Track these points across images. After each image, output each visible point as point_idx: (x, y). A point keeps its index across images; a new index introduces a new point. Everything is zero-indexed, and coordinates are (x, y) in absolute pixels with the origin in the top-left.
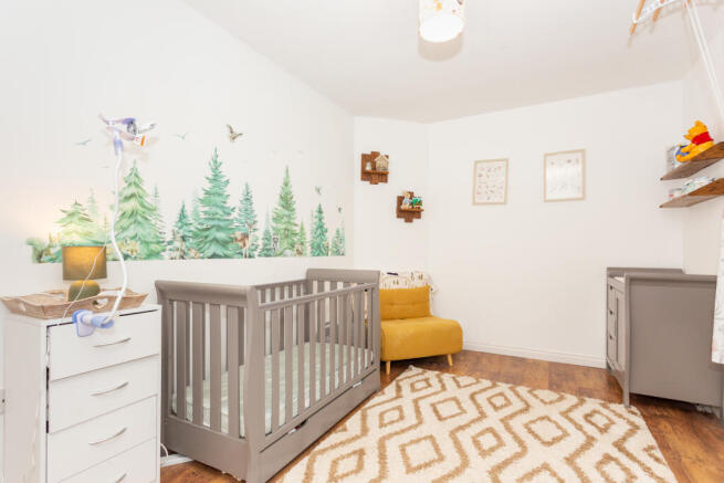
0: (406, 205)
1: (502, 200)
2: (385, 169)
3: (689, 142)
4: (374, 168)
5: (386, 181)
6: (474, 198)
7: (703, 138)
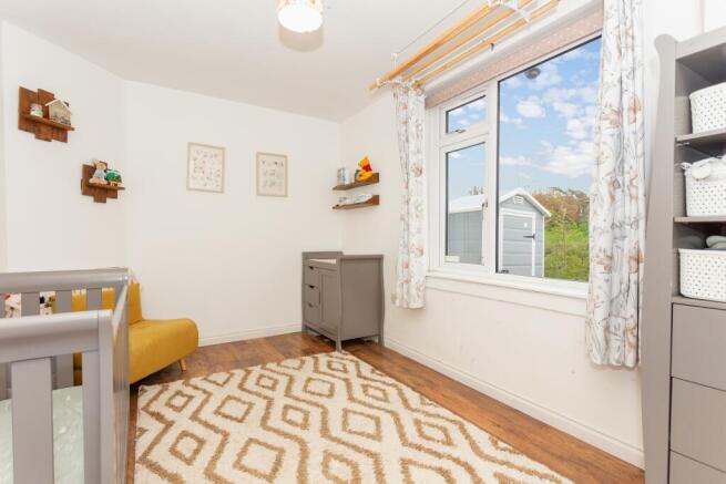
0: (98, 178)
1: (219, 189)
2: (67, 122)
3: (360, 169)
4: (46, 115)
5: (65, 140)
6: (188, 182)
7: (367, 168)
